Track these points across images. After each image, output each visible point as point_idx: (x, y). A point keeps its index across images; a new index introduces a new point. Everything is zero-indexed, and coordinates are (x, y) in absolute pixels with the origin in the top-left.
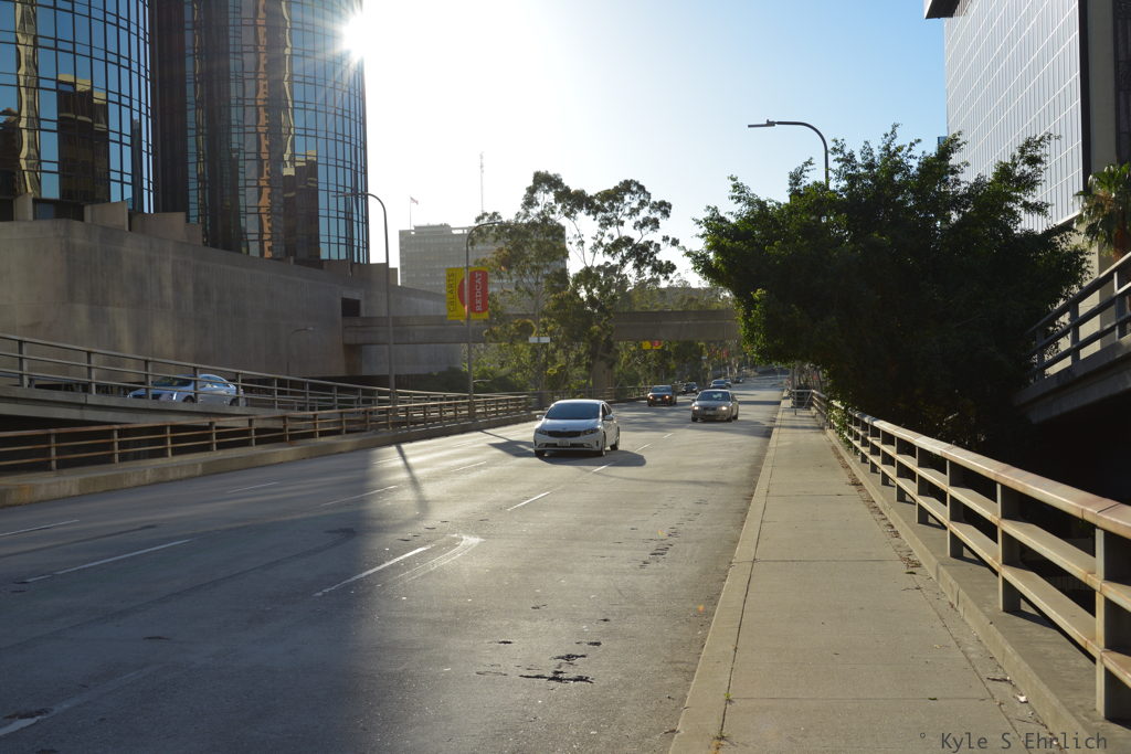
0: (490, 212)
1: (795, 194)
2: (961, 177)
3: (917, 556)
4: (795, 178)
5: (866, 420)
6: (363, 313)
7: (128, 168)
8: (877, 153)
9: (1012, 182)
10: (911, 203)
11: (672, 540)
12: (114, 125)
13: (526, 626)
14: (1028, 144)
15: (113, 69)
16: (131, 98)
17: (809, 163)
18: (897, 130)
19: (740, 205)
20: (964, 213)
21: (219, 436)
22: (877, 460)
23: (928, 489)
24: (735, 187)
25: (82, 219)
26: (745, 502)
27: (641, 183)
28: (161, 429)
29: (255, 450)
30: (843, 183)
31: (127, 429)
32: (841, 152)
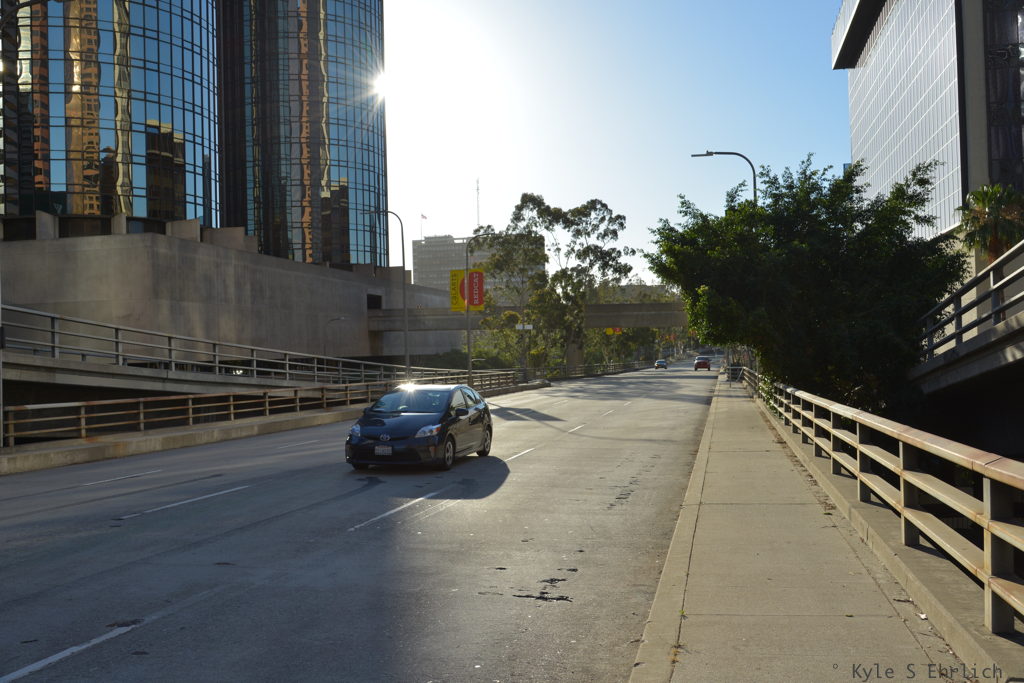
0: (485, 225)
1: (731, 209)
2: (864, 195)
3: (832, 500)
4: (731, 197)
5: (789, 390)
6: (384, 306)
7: (200, 193)
8: (795, 176)
9: (906, 199)
10: (824, 217)
11: (633, 487)
12: (189, 159)
13: (517, 555)
14: (919, 169)
15: (189, 115)
16: (203, 138)
17: (743, 184)
18: (812, 158)
19: (686, 218)
20: (867, 224)
21: (271, 404)
22: (798, 423)
23: (841, 446)
24: (683, 203)
25: (164, 233)
26: (690, 458)
27: (604, 202)
28: (225, 398)
29: (300, 415)
30: (769, 201)
31: (200, 399)
32: (768, 175)
